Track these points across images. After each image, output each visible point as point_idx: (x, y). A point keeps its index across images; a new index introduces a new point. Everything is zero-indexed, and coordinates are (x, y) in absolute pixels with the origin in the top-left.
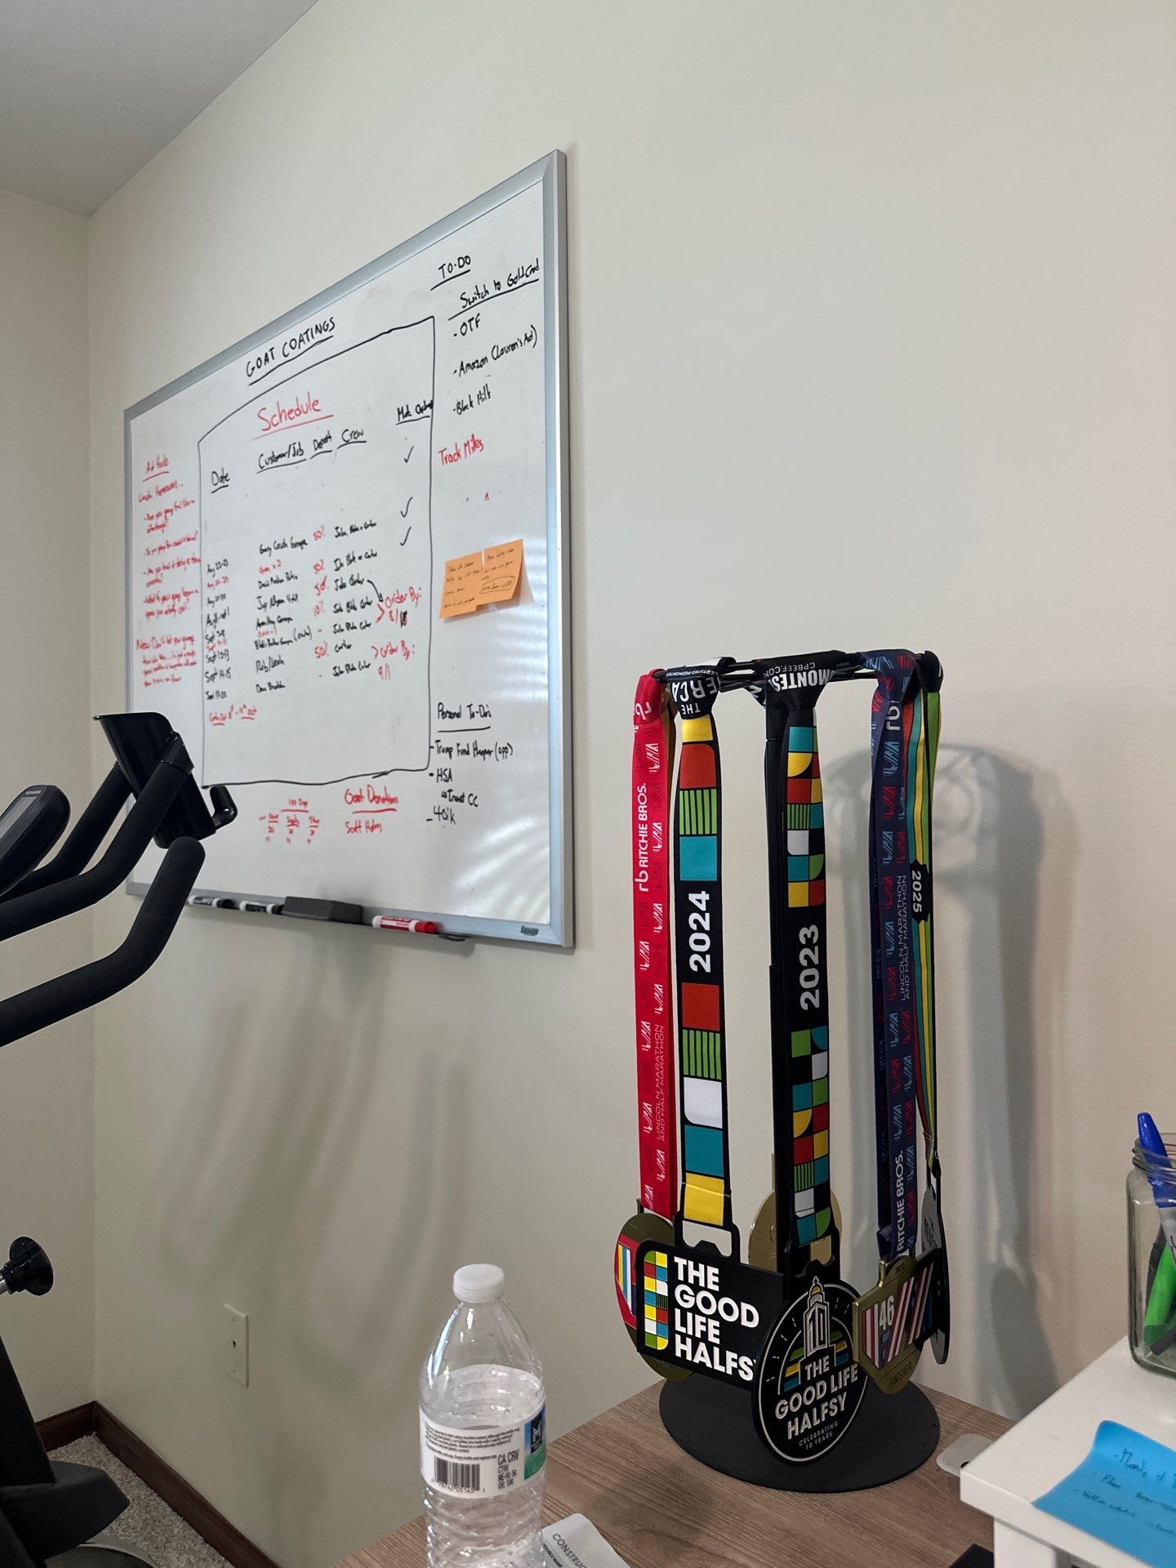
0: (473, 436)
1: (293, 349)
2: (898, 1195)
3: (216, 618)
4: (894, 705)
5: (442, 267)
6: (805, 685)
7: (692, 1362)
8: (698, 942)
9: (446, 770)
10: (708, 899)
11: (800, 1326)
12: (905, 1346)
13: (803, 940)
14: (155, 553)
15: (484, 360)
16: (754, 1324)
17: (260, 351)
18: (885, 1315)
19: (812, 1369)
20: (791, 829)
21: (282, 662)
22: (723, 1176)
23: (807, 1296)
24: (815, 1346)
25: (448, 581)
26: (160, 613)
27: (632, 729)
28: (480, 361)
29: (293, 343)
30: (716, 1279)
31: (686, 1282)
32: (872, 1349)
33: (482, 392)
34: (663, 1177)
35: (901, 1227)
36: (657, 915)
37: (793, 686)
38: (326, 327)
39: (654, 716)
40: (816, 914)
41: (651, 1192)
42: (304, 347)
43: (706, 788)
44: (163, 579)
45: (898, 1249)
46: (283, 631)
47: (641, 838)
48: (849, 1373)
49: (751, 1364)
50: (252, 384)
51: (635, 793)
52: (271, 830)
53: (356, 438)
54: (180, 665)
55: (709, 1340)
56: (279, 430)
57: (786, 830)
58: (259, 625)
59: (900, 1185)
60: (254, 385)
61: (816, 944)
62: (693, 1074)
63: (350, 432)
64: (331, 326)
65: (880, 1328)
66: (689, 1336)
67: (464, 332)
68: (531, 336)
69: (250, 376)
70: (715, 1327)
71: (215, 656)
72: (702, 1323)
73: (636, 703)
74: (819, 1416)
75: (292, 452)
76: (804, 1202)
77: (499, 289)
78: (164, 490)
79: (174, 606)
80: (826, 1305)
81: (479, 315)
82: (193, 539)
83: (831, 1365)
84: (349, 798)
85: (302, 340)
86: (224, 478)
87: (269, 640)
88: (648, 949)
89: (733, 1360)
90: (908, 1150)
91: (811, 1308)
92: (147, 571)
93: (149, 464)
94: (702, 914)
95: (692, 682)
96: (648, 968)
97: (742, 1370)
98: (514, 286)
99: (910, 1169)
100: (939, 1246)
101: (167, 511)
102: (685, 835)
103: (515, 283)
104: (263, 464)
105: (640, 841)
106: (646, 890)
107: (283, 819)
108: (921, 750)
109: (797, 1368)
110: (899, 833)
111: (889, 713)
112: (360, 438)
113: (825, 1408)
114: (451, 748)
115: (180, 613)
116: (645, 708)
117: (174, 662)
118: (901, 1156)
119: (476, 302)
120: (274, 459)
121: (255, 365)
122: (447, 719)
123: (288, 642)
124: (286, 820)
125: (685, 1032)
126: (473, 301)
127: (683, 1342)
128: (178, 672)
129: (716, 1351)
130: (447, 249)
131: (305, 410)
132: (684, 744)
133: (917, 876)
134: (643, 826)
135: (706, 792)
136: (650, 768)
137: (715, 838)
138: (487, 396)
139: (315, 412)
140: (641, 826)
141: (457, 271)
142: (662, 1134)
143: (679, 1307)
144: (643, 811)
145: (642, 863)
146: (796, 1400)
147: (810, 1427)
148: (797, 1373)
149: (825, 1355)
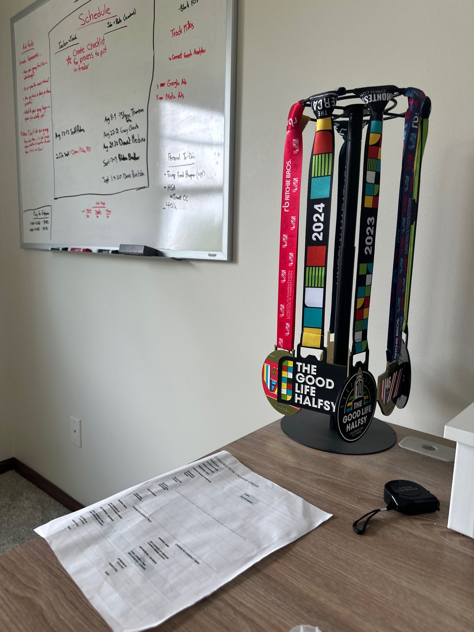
0: (188, 22)
2: (396, 336)
7: (302, 404)
8: (317, 227)
9: (172, 185)
10: (324, 206)
11: (353, 387)
12: (392, 398)
13: (368, 223)
14: (28, 89)
16: (332, 387)
18: (388, 384)
19: (356, 404)
20: (368, 170)
22: (321, 327)
23: (357, 375)
24: (358, 396)
26: (32, 118)
27: (286, 133)
30: (315, 370)
34: (289, 334)
35: (396, 349)
36: (293, 222)
37: (375, 100)
39: (298, 124)
40: (374, 212)
41: (282, 341)
44: (32, 102)
47: (287, 187)
48: (368, 408)
49: (329, 403)
50: (75, 2)
51: (285, 165)
52: (88, 216)
54: (42, 143)
55: (311, 395)
56: (89, 25)
59: (397, 332)
61: (373, 226)
62: (310, 285)
65: (386, 388)
66: (302, 394)
70: (313, 390)
72: (307, 388)
73: (289, 119)
74: (357, 424)
76: (358, 337)
78: (32, 58)
79: (38, 114)
82: (47, 81)
83: (362, 404)
88: (287, 238)
89: (321, 402)
90: (401, 318)
91: (357, 380)
92: (25, 98)
93: (24, 45)
94: (320, 214)
95: (325, 99)
96: (286, 247)
97: (325, 406)
101: (33, 69)
102: (315, 177)
105: (286, 188)
106: (288, 211)
107: (93, 211)
114: (175, 174)
115: (41, 118)
116: (294, 121)
117: (39, 141)
122: (173, 161)
124: (95, 212)
125: (307, 268)
127: (299, 396)
128: (41, 146)
129: (314, 399)
131: (103, 14)
132: (316, 132)
134: (288, 180)
135: (327, 155)
136: (294, 151)
137: (330, 177)
138: (196, 1)
139: (108, 14)
140: (287, 181)
142: (289, 317)
143: (298, 382)
144: (289, 173)
145: (286, 198)
146: (350, 416)
147: (354, 428)
148: (351, 406)
149: (361, 400)
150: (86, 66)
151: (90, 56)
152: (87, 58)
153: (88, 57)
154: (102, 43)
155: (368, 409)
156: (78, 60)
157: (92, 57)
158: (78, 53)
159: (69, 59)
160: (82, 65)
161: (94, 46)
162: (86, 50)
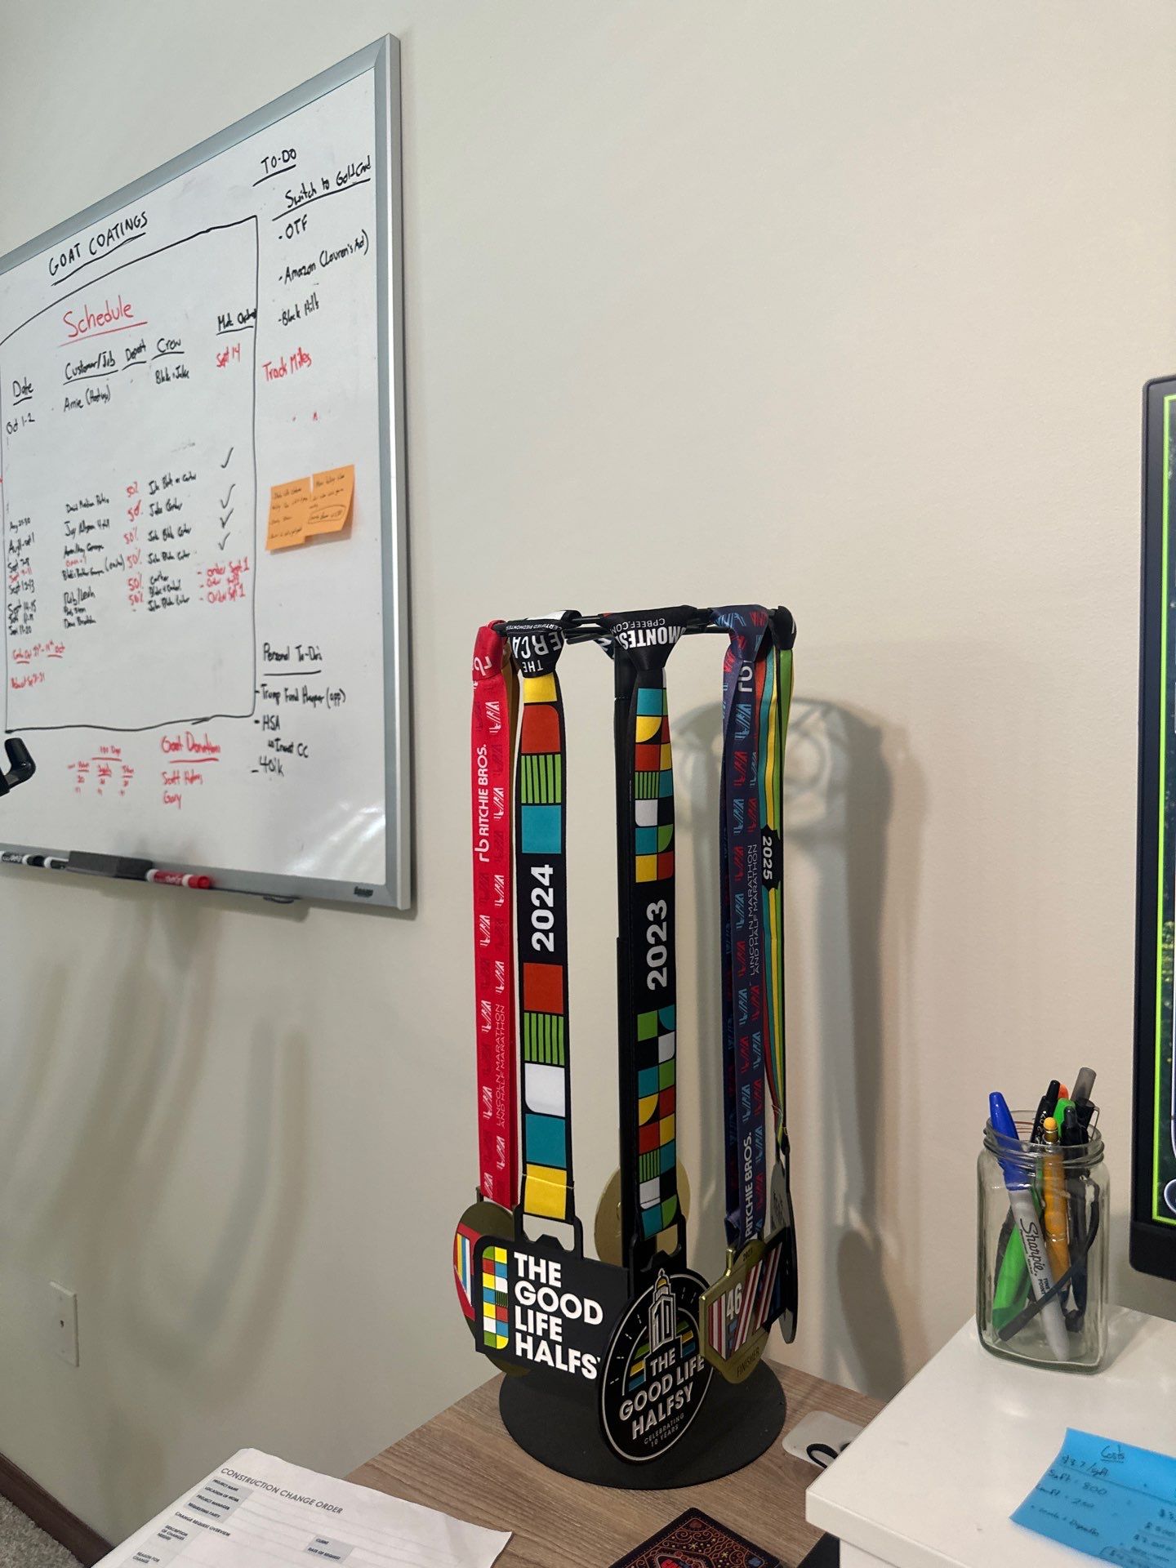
0: (300, 349)
1: (102, 245)
2: (747, 1180)
3: (20, 544)
4: (747, 664)
5: (265, 161)
6: (654, 643)
7: (533, 1361)
8: (540, 919)
9: (272, 717)
10: (552, 873)
11: (646, 1321)
12: (753, 1331)
13: (650, 917)
15: (312, 266)
16: (598, 1321)
17: (64, 247)
18: (733, 1304)
19: (657, 1364)
20: (639, 799)
21: (92, 594)
22: (565, 1167)
23: (653, 1290)
24: (660, 1340)
25: (274, 508)
27: (471, 686)
28: (307, 267)
29: (101, 239)
30: (558, 1275)
31: (526, 1278)
32: (719, 1342)
33: (310, 301)
34: (503, 1165)
35: (749, 1212)
36: (498, 887)
37: (642, 644)
38: (137, 223)
39: (495, 670)
40: (664, 888)
41: (491, 1181)
42: (113, 244)
43: (550, 754)
45: (746, 1235)
46: (94, 560)
47: (481, 804)
48: (696, 1362)
49: (595, 1363)
50: (56, 284)
51: (475, 756)
52: (81, 780)
53: (172, 349)
55: (551, 1338)
56: (88, 337)
57: (634, 800)
58: (67, 553)
59: (748, 1169)
60: (58, 285)
61: (664, 920)
62: (534, 1059)
63: (165, 342)
64: (143, 222)
65: (728, 1318)
66: (530, 1334)
67: (290, 235)
68: (362, 242)
69: (53, 274)
70: (557, 1325)
71: (18, 587)
72: (543, 1321)
73: (475, 657)
74: (665, 1411)
75: (102, 362)
76: (649, 1193)
77: (328, 188)
80: (672, 1296)
81: (305, 216)
83: (677, 1358)
84: (166, 746)
85: (110, 236)
86: (27, 389)
87: (78, 570)
88: (489, 924)
89: (576, 1358)
90: (757, 1131)
91: (656, 1302)
94: (546, 889)
95: (534, 638)
96: (489, 944)
97: (585, 1367)
98: (344, 185)
99: (759, 1150)
100: (788, 1224)
102: (527, 804)
103: (345, 182)
104: (70, 374)
105: (480, 807)
106: (487, 860)
107: (93, 768)
108: (773, 709)
109: (642, 1366)
110: (750, 800)
111: (741, 674)
112: (177, 349)
113: (671, 1401)
114: (278, 693)
116: (484, 663)
118: (749, 1138)
119: (302, 201)
120: (83, 369)
121: (58, 263)
122: (274, 661)
123: (99, 572)
124: (97, 769)
125: (527, 1015)
126: (299, 201)
127: (524, 1340)
129: (559, 1349)
130: (270, 141)
131: (116, 315)
132: (525, 704)
133: (767, 842)
134: (483, 790)
135: (550, 757)
136: (490, 728)
137: (560, 809)
138: (315, 307)
139: (127, 316)
140: (481, 792)
141: (281, 165)
142: (502, 1121)
143: (519, 1304)
144: (483, 775)
145: (482, 831)
146: (641, 1398)
147: (655, 1423)
148: (643, 1370)
149: (671, 1348)
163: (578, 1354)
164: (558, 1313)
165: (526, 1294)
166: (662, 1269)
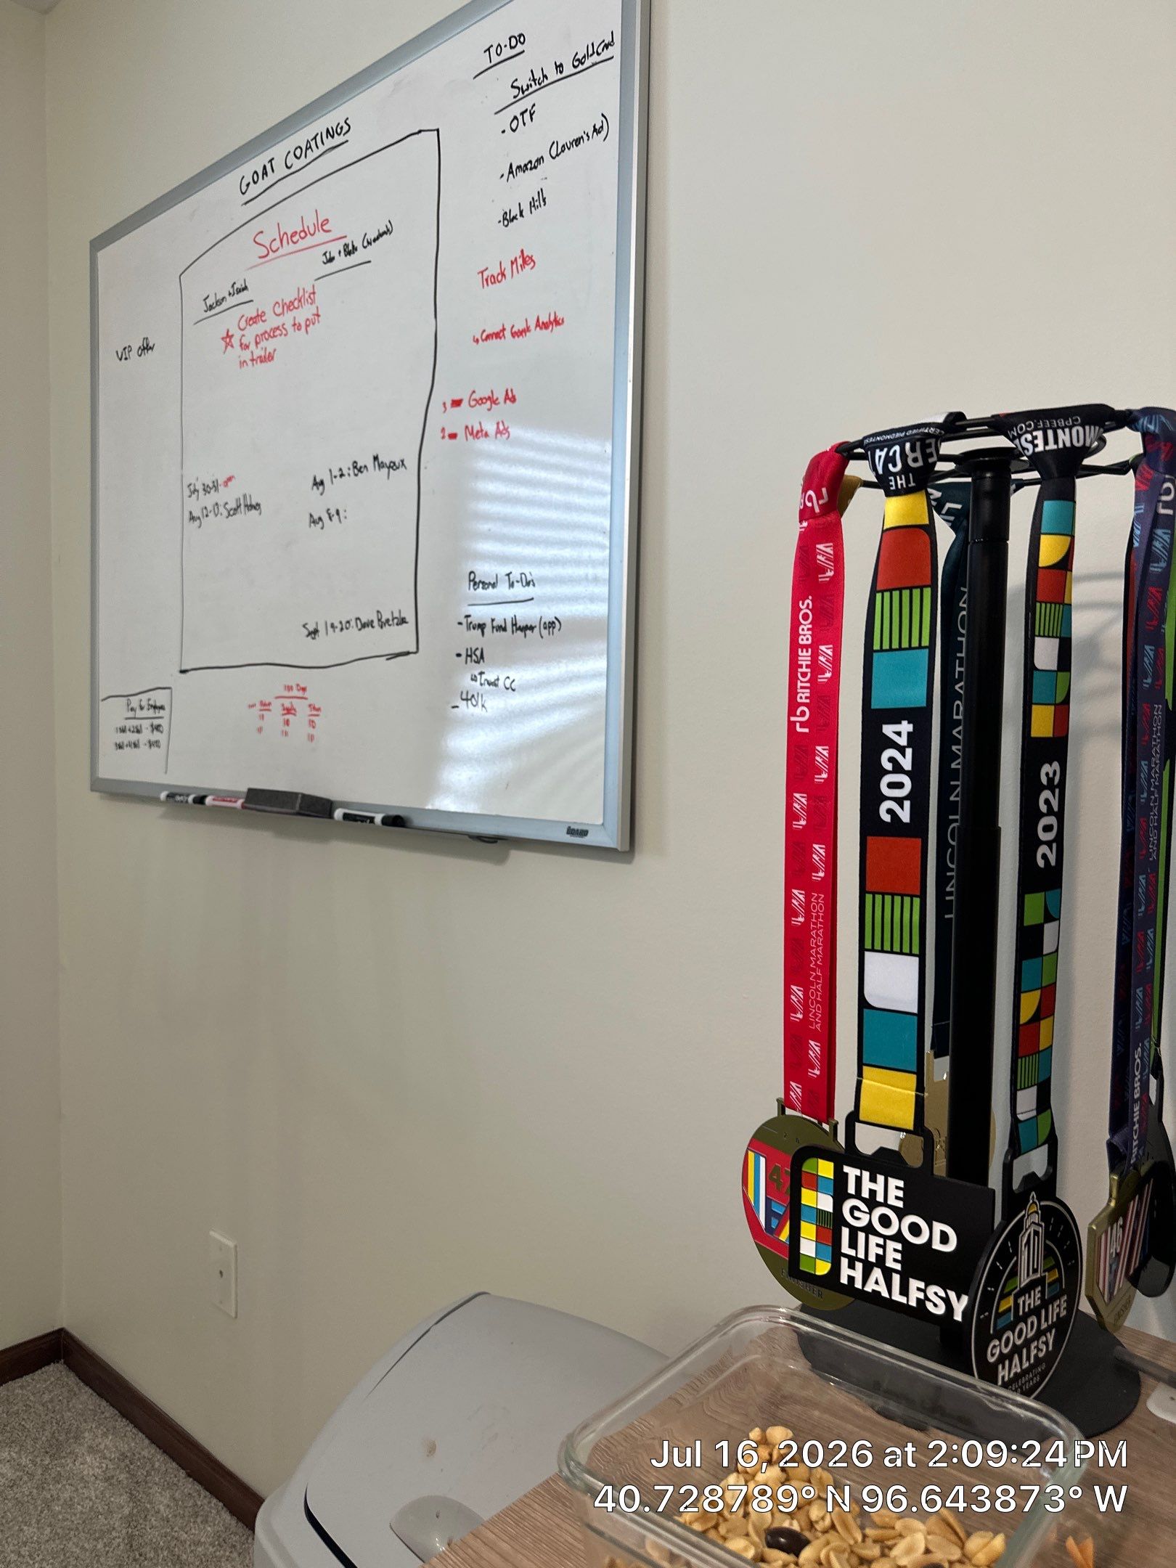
0: (522, 251)
1: (299, 159)
4: (1165, 481)
5: (489, 49)
6: (1068, 444)
7: (862, 1292)
8: (892, 785)
9: (477, 649)
10: (911, 729)
11: (1016, 1253)
12: (1127, 1277)
13: (1045, 779)
15: (540, 160)
16: (951, 1247)
17: (257, 164)
18: (1115, 1242)
19: (1024, 1302)
20: (1039, 636)
22: (914, 1068)
23: (1024, 1216)
24: (1028, 1275)
27: (797, 528)
28: (533, 162)
30: (901, 1194)
31: (858, 1195)
33: (536, 198)
34: (818, 1072)
35: (1135, 1134)
36: (820, 760)
37: (1052, 446)
38: (339, 131)
39: (831, 506)
40: (1059, 745)
41: (799, 1090)
42: (311, 155)
43: (917, 588)
45: (1132, 1162)
47: (801, 666)
48: (1059, 1306)
49: (943, 1295)
50: (246, 203)
51: (795, 611)
52: (263, 720)
55: (887, 1265)
56: (279, 257)
60: (248, 205)
61: (1056, 787)
62: (878, 946)
64: (346, 128)
65: (1111, 1254)
66: (860, 1260)
67: (514, 128)
68: (602, 127)
69: (243, 194)
70: (895, 1250)
72: (878, 1245)
73: (805, 491)
74: (1028, 1359)
76: (1025, 1102)
77: (561, 72)
80: (1041, 1226)
81: (534, 105)
83: (1042, 1298)
85: (309, 148)
88: (805, 803)
89: (919, 1289)
91: (1027, 1230)
94: (902, 750)
95: (908, 445)
96: (805, 826)
97: (930, 1300)
98: (581, 67)
102: (881, 650)
103: (582, 64)
105: (800, 670)
106: (806, 730)
107: (277, 707)
111: (1162, 492)
113: (1035, 1348)
114: (484, 624)
116: (819, 497)
119: (531, 90)
121: (251, 181)
122: (480, 589)
124: (281, 708)
125: (869, 897)
126: (527, 89)
127: (852, 1266)
129: (896, 1279)
130: (494, 28)
131: (312, 232)
132: (886, 531)
134: (805, 650)
135: (916, 592)
136: (820, 576)
137: (927, 651)
138: (542, 203)
139: (325, 233)
140: (802, 652)
141: (507, 52)
142: (817, 1023)
143: (848, 1225)
144: (806, 632)
145: (801, 698)
146: (1008, 1339)
147: (1019, 1370)
148: (1010, 1307)
149: (1037, 1286)
150: (270, 353)
151: (281, 330)
152: (271, 334)
153: (275, 334)
154: (309, 300)
155: (1058, 1309)
156: (249, 337)
157: (284, 332)
158: (251, 322)
159: (229, 336)
160: (258, 352)
161: (290, 306)
162: (269, 315)
163: (922, 1285)
164: (898, 1237)
165: (857, 1214)
166: (1033, 1193)
